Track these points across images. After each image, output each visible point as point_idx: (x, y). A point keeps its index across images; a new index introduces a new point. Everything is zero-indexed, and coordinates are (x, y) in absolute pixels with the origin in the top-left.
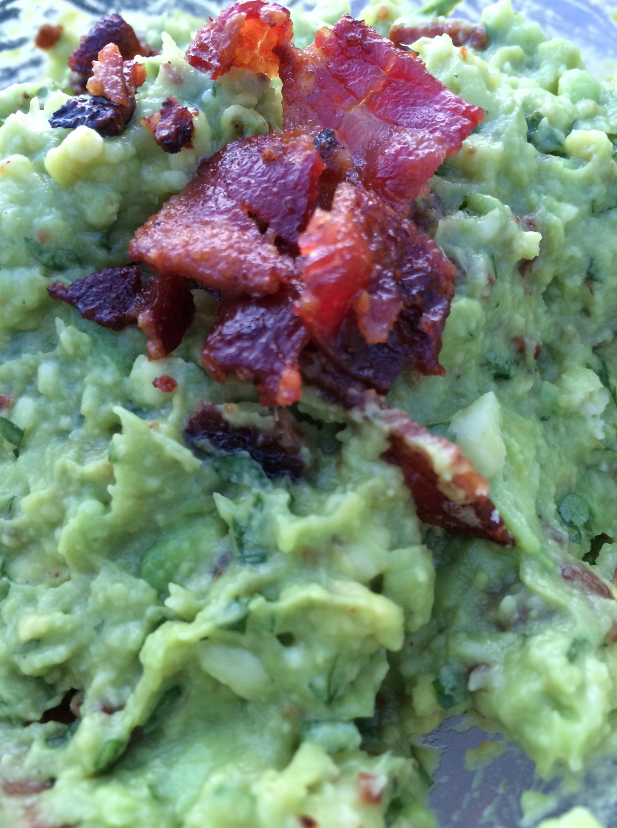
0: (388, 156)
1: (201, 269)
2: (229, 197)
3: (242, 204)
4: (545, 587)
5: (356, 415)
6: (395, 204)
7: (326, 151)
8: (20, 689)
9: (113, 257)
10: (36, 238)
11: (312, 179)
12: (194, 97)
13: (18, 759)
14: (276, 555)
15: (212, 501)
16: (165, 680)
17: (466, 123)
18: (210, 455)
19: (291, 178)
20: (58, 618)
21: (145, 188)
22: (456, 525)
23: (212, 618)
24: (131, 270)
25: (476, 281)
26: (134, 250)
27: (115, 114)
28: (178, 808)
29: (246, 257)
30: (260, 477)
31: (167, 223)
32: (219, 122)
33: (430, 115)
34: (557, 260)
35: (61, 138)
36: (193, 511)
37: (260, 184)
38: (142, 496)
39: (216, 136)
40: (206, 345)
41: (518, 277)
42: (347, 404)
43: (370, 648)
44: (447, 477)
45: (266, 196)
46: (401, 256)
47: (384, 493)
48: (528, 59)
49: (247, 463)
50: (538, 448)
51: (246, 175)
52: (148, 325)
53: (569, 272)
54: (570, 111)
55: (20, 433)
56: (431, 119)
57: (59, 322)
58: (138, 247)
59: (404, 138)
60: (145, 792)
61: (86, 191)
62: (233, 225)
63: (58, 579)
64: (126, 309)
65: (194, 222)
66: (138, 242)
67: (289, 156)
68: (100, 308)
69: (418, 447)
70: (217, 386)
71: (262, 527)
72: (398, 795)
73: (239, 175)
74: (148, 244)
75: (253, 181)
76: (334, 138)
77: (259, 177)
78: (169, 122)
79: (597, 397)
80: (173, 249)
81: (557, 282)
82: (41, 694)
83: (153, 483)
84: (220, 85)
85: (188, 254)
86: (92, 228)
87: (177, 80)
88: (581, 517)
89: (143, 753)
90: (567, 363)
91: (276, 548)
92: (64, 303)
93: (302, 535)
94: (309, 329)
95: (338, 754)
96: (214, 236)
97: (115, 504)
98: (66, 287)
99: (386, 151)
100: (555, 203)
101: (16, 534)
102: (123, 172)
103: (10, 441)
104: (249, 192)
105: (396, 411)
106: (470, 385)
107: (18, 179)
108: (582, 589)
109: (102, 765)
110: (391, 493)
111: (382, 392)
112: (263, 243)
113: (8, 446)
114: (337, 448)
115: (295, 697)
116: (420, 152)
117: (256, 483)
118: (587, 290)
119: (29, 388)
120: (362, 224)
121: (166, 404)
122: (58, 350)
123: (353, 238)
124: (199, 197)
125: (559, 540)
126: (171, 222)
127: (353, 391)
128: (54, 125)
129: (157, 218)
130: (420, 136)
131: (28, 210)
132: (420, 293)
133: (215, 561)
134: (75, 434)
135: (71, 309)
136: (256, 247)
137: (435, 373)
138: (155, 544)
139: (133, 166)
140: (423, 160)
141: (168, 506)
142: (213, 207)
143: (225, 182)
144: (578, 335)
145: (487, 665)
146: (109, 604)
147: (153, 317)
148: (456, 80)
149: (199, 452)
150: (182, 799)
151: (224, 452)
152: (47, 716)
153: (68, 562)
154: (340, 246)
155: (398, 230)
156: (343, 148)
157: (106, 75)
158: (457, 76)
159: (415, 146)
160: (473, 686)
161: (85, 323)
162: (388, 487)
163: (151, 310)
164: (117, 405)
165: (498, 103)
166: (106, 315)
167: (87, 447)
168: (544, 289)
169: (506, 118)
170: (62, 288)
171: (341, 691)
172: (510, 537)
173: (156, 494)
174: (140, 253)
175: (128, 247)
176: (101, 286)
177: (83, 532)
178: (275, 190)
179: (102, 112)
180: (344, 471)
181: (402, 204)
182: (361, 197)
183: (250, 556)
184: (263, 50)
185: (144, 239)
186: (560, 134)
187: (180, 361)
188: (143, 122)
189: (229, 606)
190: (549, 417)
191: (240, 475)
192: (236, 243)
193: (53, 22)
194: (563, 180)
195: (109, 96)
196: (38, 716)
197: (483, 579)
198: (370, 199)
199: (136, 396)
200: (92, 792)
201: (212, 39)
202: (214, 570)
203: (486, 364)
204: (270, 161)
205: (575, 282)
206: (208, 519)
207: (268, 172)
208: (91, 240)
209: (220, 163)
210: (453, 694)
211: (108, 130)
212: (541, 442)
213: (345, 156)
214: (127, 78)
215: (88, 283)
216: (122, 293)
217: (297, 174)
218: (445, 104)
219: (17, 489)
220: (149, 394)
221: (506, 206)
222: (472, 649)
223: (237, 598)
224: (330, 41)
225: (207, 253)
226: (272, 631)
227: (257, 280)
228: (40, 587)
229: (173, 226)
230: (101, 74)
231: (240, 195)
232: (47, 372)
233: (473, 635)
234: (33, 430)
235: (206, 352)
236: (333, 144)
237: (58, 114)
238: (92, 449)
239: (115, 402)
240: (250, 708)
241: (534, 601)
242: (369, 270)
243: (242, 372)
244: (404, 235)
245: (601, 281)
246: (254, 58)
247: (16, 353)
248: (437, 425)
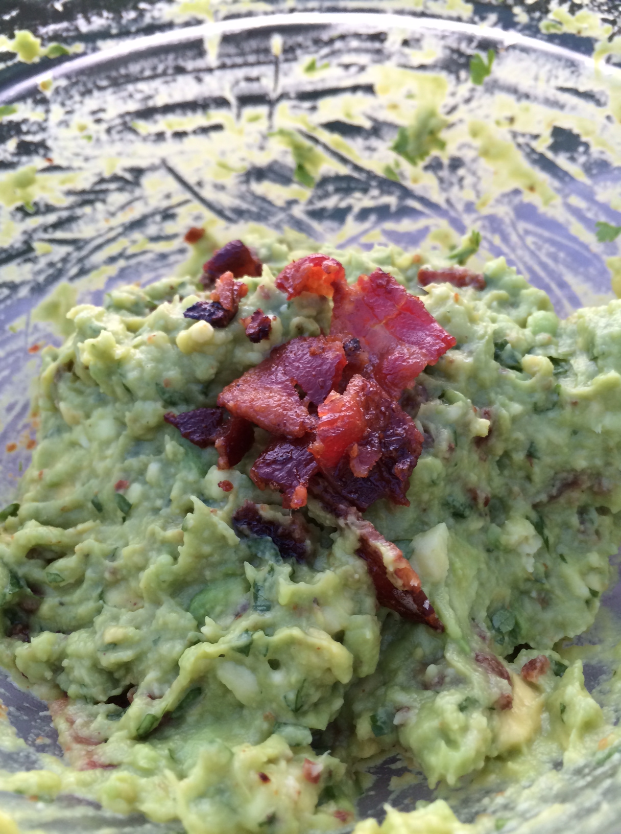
0: (390, 360)
1: (258, 417)
2: (285, 374)
3: (292, 380)
4: (458, 661)
5: (341, 522)
6: (391, 390)
7: (350, 352)
8: (97, 678)
9: (208, 401)
10: (163, 384)
11: (337, 369)
12: (276, 308)
13: (87, 724)
14: (277, 607)
15: (243, 567)
16: (192, 681)
17: (443, 346)
18: (246, 536)
19: (325, 367)
20: (131, 631)
21: (235, 360)
22: (405, 610)
23: (229, 642)
24: (218, 411)
25: (440, 447)
26: (220, 400)
27: (224, 315)
28: (185, 766)
29: (287, 413)
30: (276, 555)
31: (244, 385)
32: (288, 325)
33: (422, 337)
34: (506, 440)
35: (189, 325)
36: (230, 572)
37: (305, 368)
38: (199, 557)
39: (286, 333)
40: (255, 465)
41: (475, 448)
42: (338, 514)
43: (329, 680)
44: (391, 569)
45: (307, 376)
46: (388, 424)
47: (352, 576)
48: (512, 300)
49: (269, 544)
50: (479, 570)
51: (298, 361)
52: (221, 446)
53: (516, 450)
54: (529, 340)
55: (130, 506)
56: (422, 340)
57: (167, 438)
58: (223, 398)
59: (403, 350)
60: (166, 752)
61: (198, 358)
62: (284, 392)
63: (135, 607)
64: (210, 435)
65: (261, 387)
66: (224, 395)
67: (326, 353)
68: (194, 432)
69: (376, 548)
70: (258, 492)
71: (271, 587)
72: (331, 784)
73: (294, 361)
74: (229, 397)
75: (301, 366)
76: (359, 344)
77: (306, 364)
78: (255, 325)
79: (531, 541)
80: (244, 402)
81: (507, 454)
82: (109, 685)
83: (207, 549)
84: (292, 303)
85: (252, 407)
86: (197, 381)
87: (267, 296)
88: (507, 627)
89: (170, 731)
90: (512, 513)
91: (278, 603)
92: (172, 426)
93: (294, 594)
94: (318, 461)
95: (296, 747)
96: (270, 397)
97: (180, 559)
98: (176, 416)
99: (390, 357)
100: (507, 401)
101: (114, 572)
102: (222, 350)
103: (122, 510)
104: (298, 372)
105: (367, 523)
106: (433, 516)
107: (158, 347)
108: (486, 669)
109: (141, 731)
110: (357, 576)
111: (360, 509)
112: (300, 405)
113: (120, 514)
114: (330, 544)
115: (274, 706)
116: (410, 361)
117: (273, 558)
118: (528, 464)
119: (140, 478)
120: (362, 402)
121: (225, 499)
122: (163, 456)
123: (353, 410)
124: (267, 371)
125: (484, 638)
126: (246, 385)
127: (342, 506)
128: (186, 316)
129: (238, 381)
130: (413, 350)
131: (161, 366)
132: (395, 449)
133: (239, 609)
134: (164, 512)
135: (176, 429)
136: (295, 408)
137: (403, 504)
138: (201, 592)
139: (230, 347)
140: (412, 365)
141: (213, 566)
142: (273, 379)
143: (284, 364)
144: (521, 494)
145: (408, 708)
146: (165, 626)
147: (225, 442)
148: (448, 315)
149: (240, 533)
150: (189, 762)
151: (255, 535)
152: (110, 700)
153: (145, 595)
154: (342, 414)
155: (388, 408)
156: (364, 351)
157: (223, 290)
158: (449, 312)
159: (408, 357)
160: (397, 721)
161: (183, 440)
162: (356, 572)
163: (224, 438)
164: (194, 495)
165: (476, 332)
166: (196, 437)
167: (170, 521)
168: (498, 458)
169: (478, 343)
170: (173, 416)
171: (305, 708)
172: (441, 624)
173: (206, 557)
174: (224, 402)
175: (217, 396)
176: (197, 419)
177: (157, 575)
178: (314, 373)
179: (217, 313)
180: (331, 559)
181: (395, 391)
182: (366, 385)
183: (260, 606)
184: (325, 281)
185: (228, 394)
186: (518, 355)
187: (238, 473)
188: (240, 321)
189: (241, 635)
190: (493, 550)
191: (264, 553)
192: (283, 403)
193: (199, 225)
194: (515, 387)
195: (223, 304)
196: (105, 699)
197: (419, 653)
198: (371, 387)
199: (207, 492)
200: (132, 746)
201: (292, 275)
202: (237, 614)
203: (446, 504)
204: (313, 354)
205: (519, 457)
206: (239, 579)
207: (312, 362)
208: (196, 388)
209: (284, 351)
210: (383, 726)
211: (218, 324)
212: (483, 566)
213: (364, 356)
214: (236, 293)
215: (189, 416)
216: (209, 425)
217: (329, 365)
218: (432, 332)
219: (119, 544)
220: (215, 491)
221: (469, 400)
222: (400, 697)
223: (247, 631)
224: (367, 283)
225: (264, 407)
226: (265, 656)
227: (291, 427)
228: (123, 610)
229: (246, 388)
230: (220, 290)
231: (292, 374)
232: (153, 469)
233: (404, 688)
234: (137, 505)
235: (253, 469)
236: (357, 348)
237: (189, 310)
238: (173, 522)
239: (193, 493)
240: (246, 712)
241: (450, 671)
242: (363, 431)
243: (273, 484)
244: (391, 411)
245: (538, 458)
246: (320, 285)
247: (136, 454)
248: (403, 540)
